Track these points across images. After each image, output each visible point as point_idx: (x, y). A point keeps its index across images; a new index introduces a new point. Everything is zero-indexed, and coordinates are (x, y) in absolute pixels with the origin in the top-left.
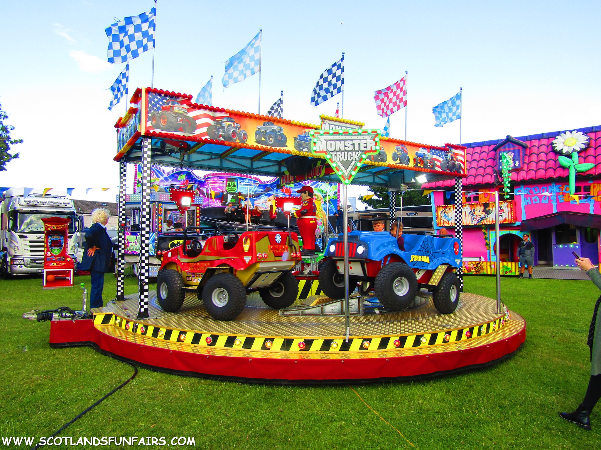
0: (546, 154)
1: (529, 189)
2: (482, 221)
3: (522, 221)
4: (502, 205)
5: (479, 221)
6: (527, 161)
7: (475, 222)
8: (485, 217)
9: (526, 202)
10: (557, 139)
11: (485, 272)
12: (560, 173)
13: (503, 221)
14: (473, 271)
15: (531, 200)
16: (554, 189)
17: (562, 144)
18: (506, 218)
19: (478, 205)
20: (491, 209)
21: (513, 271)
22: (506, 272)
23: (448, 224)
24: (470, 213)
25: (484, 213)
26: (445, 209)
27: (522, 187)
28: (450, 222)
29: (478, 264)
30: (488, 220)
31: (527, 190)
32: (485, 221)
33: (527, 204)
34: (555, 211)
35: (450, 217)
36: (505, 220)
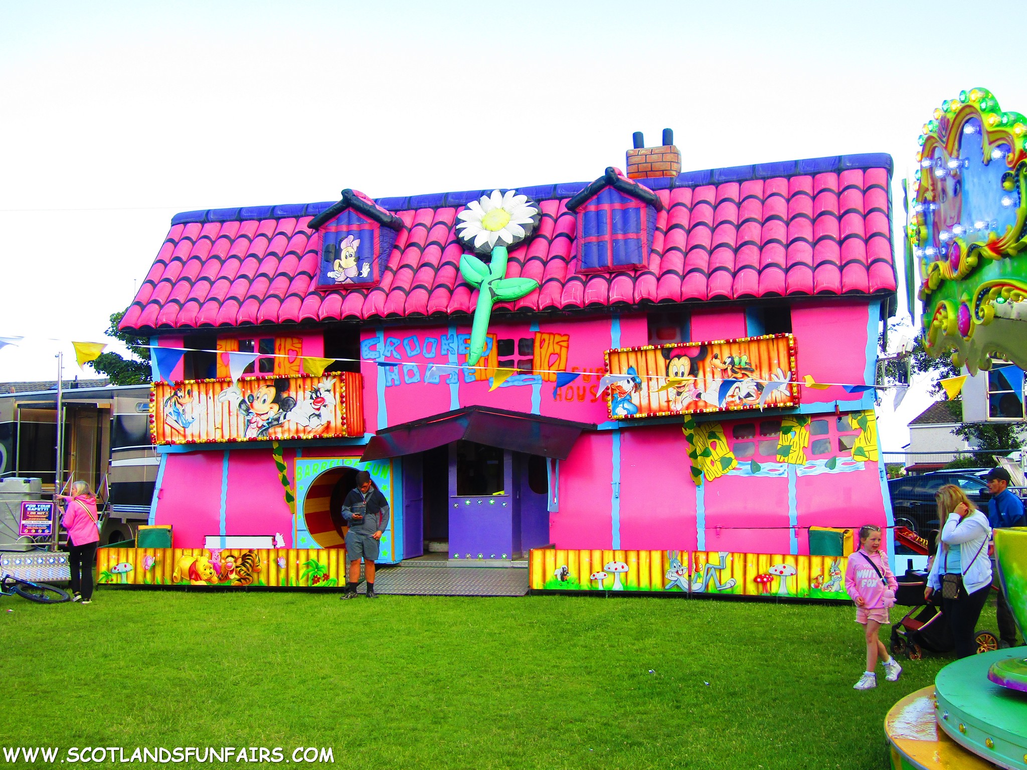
0: (443, 249)
1: (397, 341)
2: (271, 430)
3: (378, 432)
4: (320, 385)
5: (263, 430)
6: (394, 265)
7: (253, 433)
8: (278, 419)
9: (390, 379)
10: (470, 209)
11: (263, 581)
12: (460, 300)
13: (323, 432)
14: (233, 576)
15: (401, 372)
16: (454, 346)
17: (478, 224)
18: (329, 423)
19: (262, 383)
20: (293, 394)
21: (332, 575)
22: (316, 579)
23: (185, 436)
24: (240, 406)
25: (276, 407)
26: (176, 394)
27: (381, 336)
28: (189, 432)
29: (245, 555)
30: (286, 427)
31: (392, 344)
32: (279, 430)
33: (390, 384)
34: (455, 406)
35: (188, 417)
36: (328, 428)
